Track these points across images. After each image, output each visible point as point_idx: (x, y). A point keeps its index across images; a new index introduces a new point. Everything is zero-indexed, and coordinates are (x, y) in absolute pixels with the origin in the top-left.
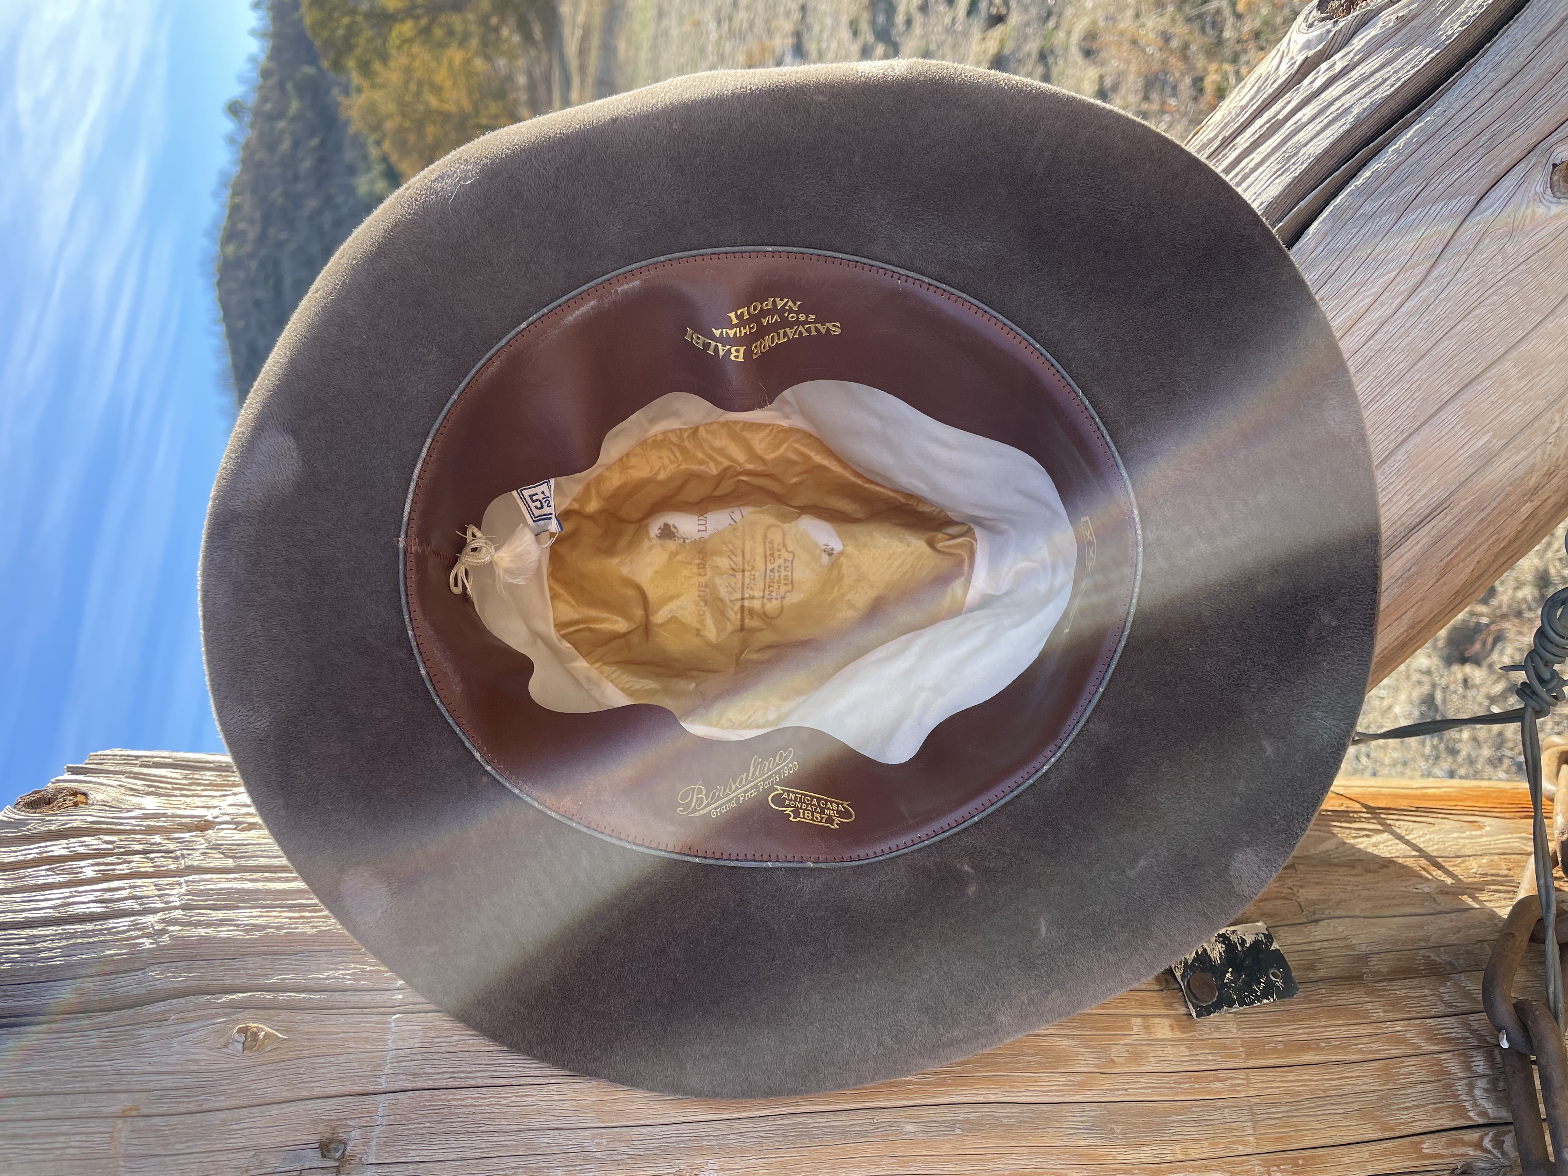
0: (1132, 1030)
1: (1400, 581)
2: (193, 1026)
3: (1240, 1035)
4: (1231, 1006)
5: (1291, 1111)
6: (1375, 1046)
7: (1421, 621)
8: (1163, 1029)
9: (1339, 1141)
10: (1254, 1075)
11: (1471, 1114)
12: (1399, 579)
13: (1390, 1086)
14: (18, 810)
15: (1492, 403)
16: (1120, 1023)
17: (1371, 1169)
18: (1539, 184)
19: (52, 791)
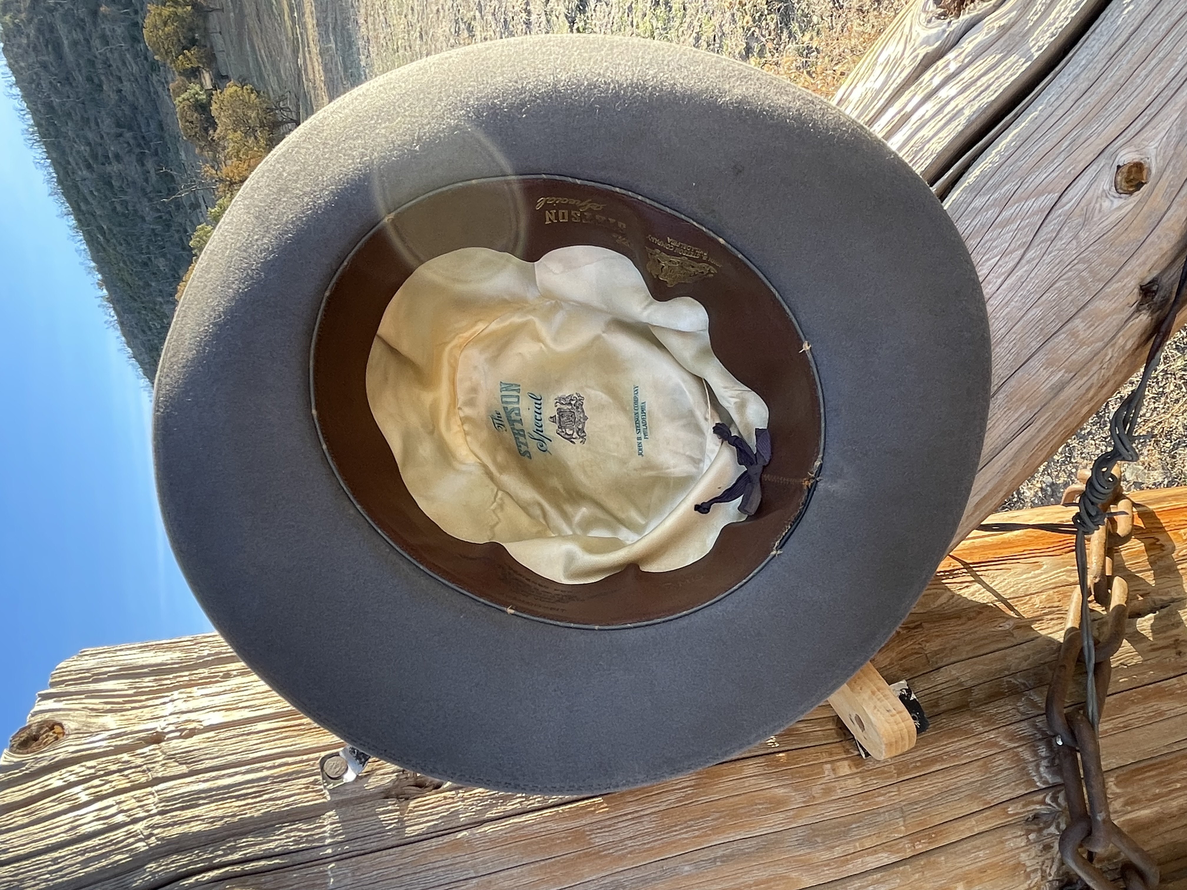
0: (824, 773)
5: (926, 805)
6: (977, 751)
8: (846, 768)
11: (1038, 783)
13: (988, 775)
14: (15, 752)
15: (1066, 349)
16: (816, 769)
17: (976, 831)
18: (1106, 182)
19: (34, 728)
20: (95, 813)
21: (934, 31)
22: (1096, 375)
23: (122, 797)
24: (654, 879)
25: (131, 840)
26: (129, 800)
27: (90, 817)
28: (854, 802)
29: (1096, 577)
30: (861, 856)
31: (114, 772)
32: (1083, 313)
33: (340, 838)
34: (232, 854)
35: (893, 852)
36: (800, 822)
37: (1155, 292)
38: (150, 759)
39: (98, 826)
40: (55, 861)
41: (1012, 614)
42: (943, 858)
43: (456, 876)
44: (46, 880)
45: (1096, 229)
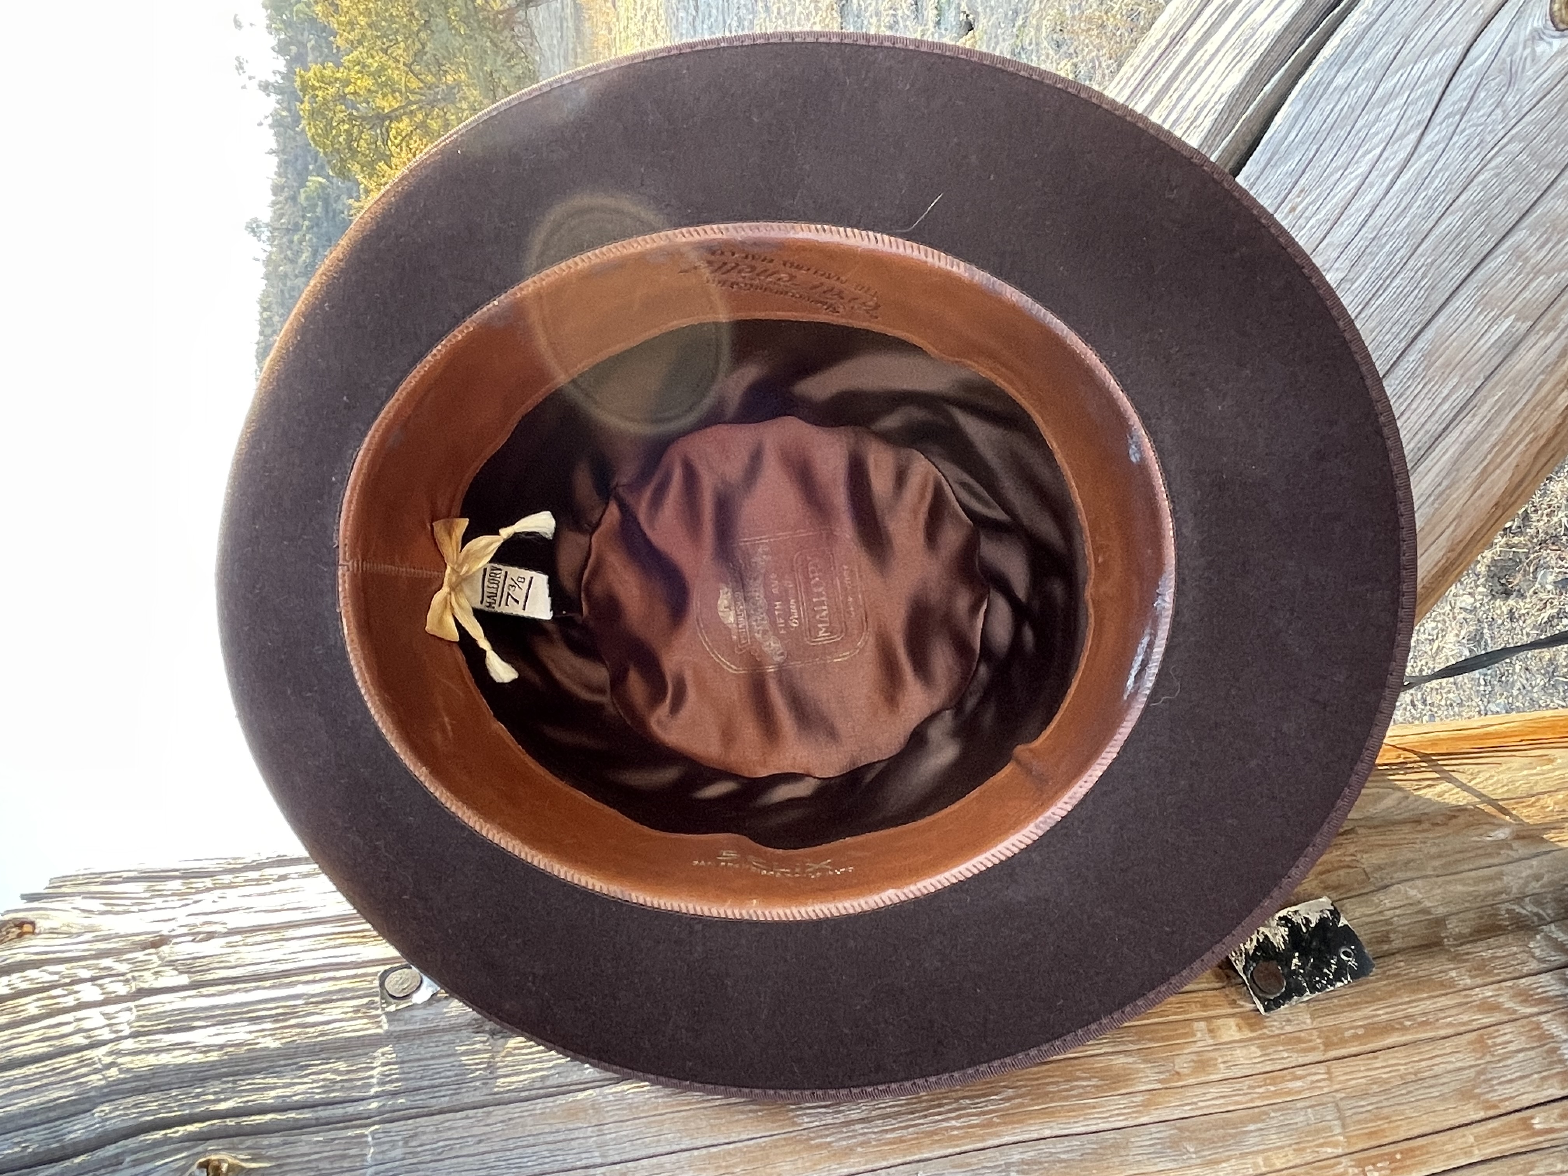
0: (1195, 1035)
1: (1432, 498)
3: (1315, 1024)
4: (1301, 994)
5: (1381, 1102)
6: (1467, 1016)
7: (1461, 541)
8: (1230, 1030)
9: (1439, 1127)
10: (1337, 1069)
12: (1430, 496)
13: (1488, 1058)
15: (1509, 283)
16: (1182, 1030)
17: (1478, 1154)
23: (85, 1013)
25: (86, 1070)
26: (94, 1018)
31: (87, 980)
32: (1529, 220)
33: (391, 1088)
34: (225, 1100)
36: (1154, 1115)
38: (139, 966)
45: (1530, 89)
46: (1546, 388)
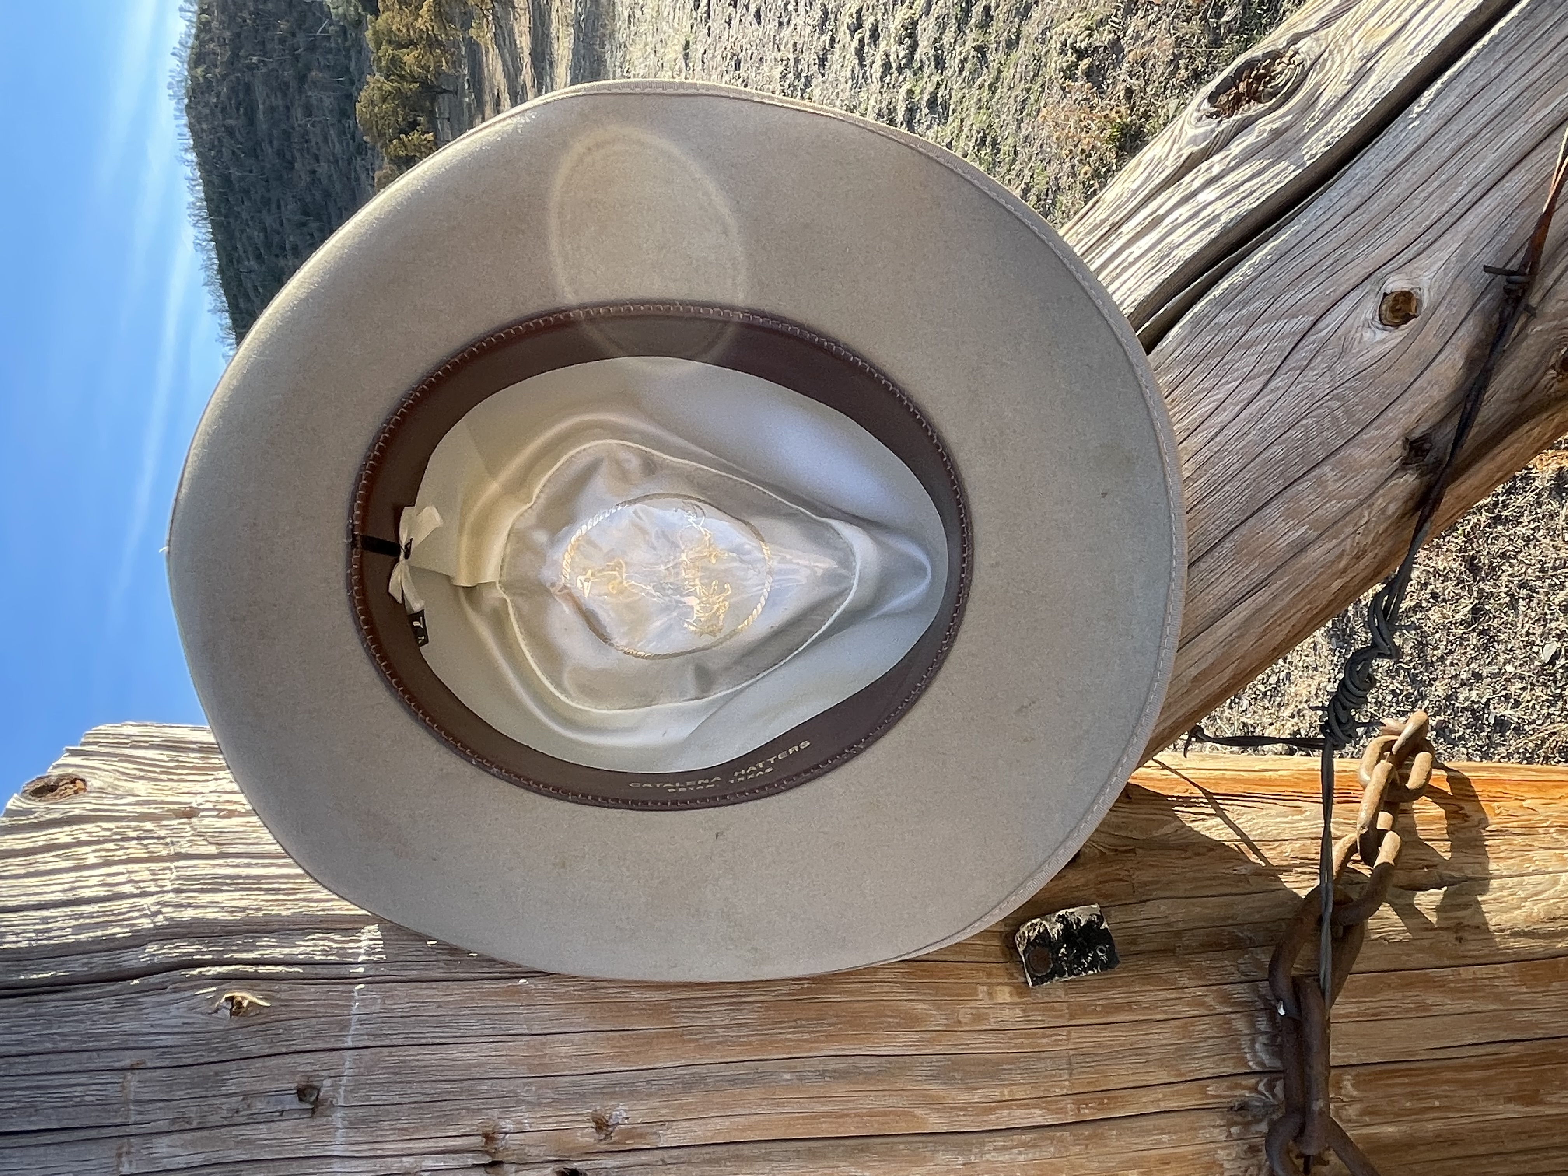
0: (978, 996)
2: (187, 994)
3: (1066, 999)
4: (1061, 976)
5: (1100, 1061)
6: (1178, 1008)
8: (1004, 995)
10: (1075, 1032)
11: (1251, 1064)
13: (1187, 1040)
14: (26, 798)
15: (1310, 501)
16: (968, 990)
17: (1163, 1106)
18: (1369, 310)
19: (54, 779)
20: (102, 878)
21: (1202, 130)
22: (1349, 541)
23: (136, 867)
24: (744, 1082)
25: (136, 914)
26: (142, 872)
27: (94, 881)
28: (1010, 1038)
29: (1363, 827)
30: (1008, 1107)
31: (133, 839)
32: (1333, 459)
33: (375, 958)
34: (247, 951)
35: (1050, 1111)
36: (936, 1049)
37: (1428, 451)
38: (176, 833)
39: (101, 892)
40: (45, 921)
41: (1253, 858)
42: (1114, 1132)
43: (504, 1028)
44: (30, 939)
45: (1355, 363)
46: (1324, 577)
